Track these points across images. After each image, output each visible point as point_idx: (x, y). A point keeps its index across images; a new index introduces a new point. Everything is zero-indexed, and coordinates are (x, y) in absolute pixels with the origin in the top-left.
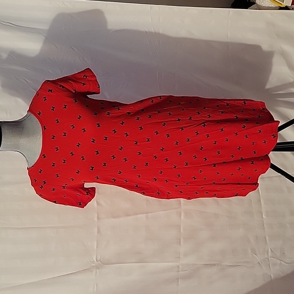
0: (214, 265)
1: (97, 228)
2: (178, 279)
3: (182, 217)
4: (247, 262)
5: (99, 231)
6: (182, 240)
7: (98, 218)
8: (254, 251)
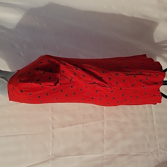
0: (125, 155)
1: (52, 134)
2: (103, 165)
3: (105, 126)
4: (145, 153)
5: (53, 136)
6: (105, 140)
7: (53, 128)
8: (149, 145)
